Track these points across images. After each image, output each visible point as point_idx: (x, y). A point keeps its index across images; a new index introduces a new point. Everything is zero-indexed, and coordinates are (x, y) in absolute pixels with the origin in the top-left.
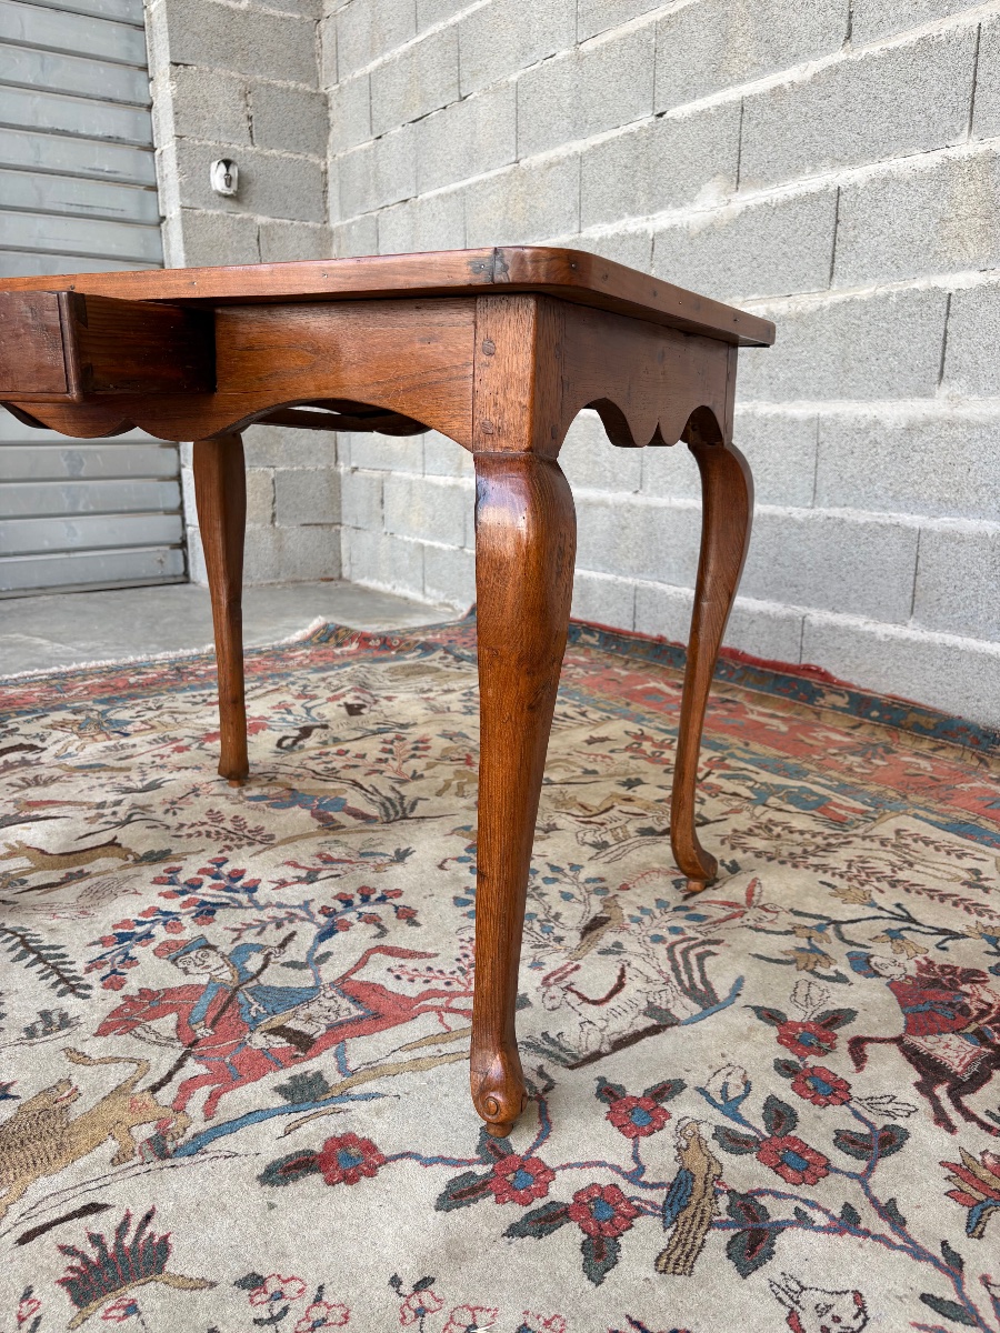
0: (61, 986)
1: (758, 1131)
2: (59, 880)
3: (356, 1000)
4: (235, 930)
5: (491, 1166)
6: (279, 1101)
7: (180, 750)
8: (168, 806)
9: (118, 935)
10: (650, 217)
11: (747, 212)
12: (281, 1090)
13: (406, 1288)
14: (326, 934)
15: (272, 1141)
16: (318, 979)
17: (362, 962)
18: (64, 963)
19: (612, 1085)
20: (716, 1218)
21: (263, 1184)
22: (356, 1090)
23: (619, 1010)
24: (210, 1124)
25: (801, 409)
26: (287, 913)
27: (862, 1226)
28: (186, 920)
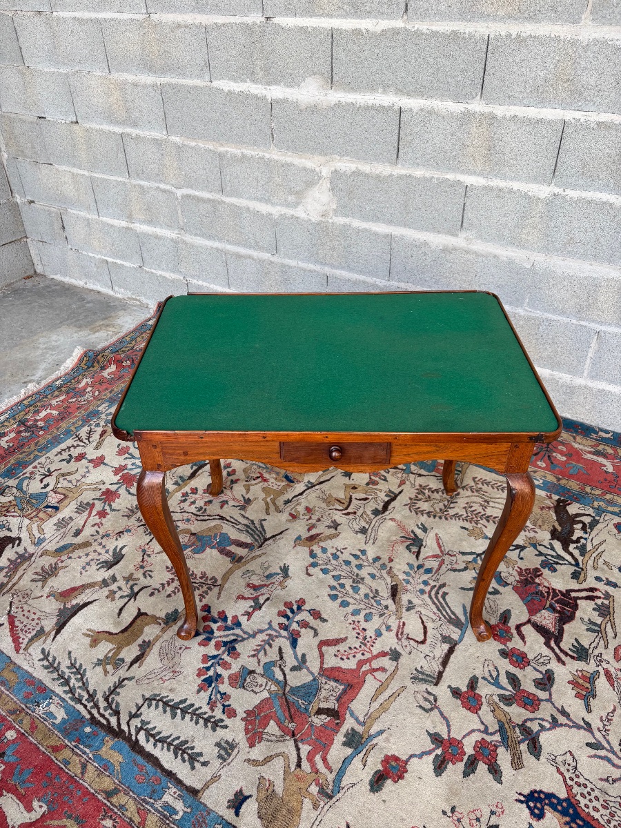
0: (209, 725)
1: (511, 691)
2: (139, 653)
3: (336, 681)
4: (253, 656)
5: (441, 748)
6: (349, 751)
7: (102, 514)
8: (141, 571)
9: (204, 680)
10: (268, 88)
11: (339, 104)
12: (345, 744)
13: (449, 814)
14: (294, 643)
15: (361, 772)
16: (312, 674)
17: (322, 655)
18: (197, 709)
19: (454, 688)
20: (519, 739)
21: (374, 793)
22: (372, 732)
23: (433, 644)
24: (334, 774)
25: (381, 228)
26: (267, 635)
27: (559, 722)
28: (226, 657)
